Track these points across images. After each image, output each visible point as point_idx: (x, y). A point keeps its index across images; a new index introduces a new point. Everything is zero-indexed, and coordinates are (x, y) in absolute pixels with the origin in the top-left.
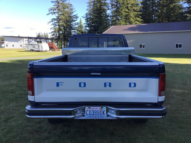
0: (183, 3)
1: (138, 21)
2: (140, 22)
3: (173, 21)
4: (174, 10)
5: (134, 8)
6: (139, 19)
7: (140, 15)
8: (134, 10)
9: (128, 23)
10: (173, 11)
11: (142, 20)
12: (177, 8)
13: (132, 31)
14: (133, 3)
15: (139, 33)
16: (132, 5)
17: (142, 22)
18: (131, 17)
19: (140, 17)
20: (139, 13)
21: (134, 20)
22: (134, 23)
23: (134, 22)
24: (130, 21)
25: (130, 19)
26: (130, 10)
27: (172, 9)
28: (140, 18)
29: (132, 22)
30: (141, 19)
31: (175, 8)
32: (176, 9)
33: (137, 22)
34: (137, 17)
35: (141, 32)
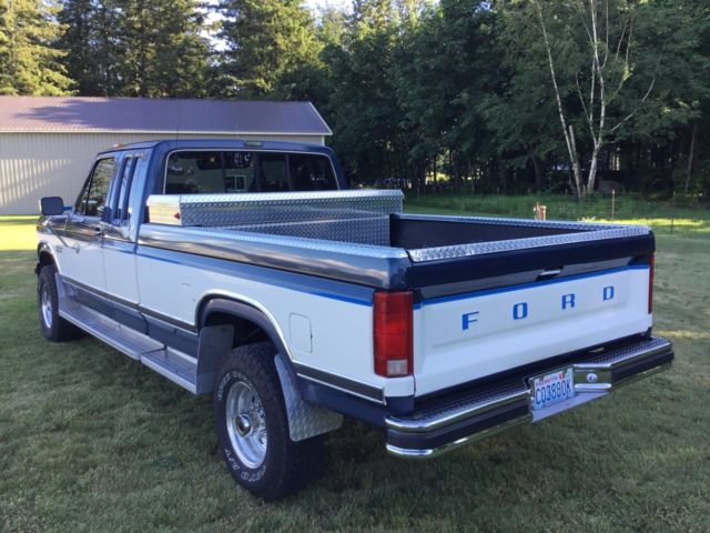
0: (213, 36)
1: (56, 84)
2: (63, 90)
3: (187, 95)
4: (185, 56)
5: (31, 29)
6: (56, 76)
7: (60, 60)
8: (34, 40)
9: (11, 89)
10: (182, 60)
11: (73, 81)
12: (195, 50)
13: (57, 124)
14: (26, 9)
15: (85, 131)
16: (20, 15)
17: (71, 88)
18: (21, 63)
19: (63, 67)
20: (56, 52)
21: (36, 78)
22: (39, 92)
23: (37, 86)
24: (20, 80)
25: (17, 73)
26: (14, 36)
27: (181, 51)
28: (63, 73)
29: (28, 85)
30: (68, 76)
31: (187, 50)
32: (191, 54)
33: (51, 87)
34: (47, 67)
35: (94, 130)
